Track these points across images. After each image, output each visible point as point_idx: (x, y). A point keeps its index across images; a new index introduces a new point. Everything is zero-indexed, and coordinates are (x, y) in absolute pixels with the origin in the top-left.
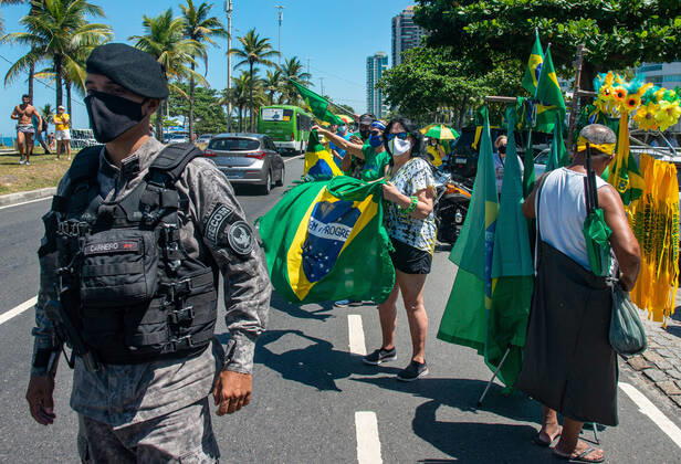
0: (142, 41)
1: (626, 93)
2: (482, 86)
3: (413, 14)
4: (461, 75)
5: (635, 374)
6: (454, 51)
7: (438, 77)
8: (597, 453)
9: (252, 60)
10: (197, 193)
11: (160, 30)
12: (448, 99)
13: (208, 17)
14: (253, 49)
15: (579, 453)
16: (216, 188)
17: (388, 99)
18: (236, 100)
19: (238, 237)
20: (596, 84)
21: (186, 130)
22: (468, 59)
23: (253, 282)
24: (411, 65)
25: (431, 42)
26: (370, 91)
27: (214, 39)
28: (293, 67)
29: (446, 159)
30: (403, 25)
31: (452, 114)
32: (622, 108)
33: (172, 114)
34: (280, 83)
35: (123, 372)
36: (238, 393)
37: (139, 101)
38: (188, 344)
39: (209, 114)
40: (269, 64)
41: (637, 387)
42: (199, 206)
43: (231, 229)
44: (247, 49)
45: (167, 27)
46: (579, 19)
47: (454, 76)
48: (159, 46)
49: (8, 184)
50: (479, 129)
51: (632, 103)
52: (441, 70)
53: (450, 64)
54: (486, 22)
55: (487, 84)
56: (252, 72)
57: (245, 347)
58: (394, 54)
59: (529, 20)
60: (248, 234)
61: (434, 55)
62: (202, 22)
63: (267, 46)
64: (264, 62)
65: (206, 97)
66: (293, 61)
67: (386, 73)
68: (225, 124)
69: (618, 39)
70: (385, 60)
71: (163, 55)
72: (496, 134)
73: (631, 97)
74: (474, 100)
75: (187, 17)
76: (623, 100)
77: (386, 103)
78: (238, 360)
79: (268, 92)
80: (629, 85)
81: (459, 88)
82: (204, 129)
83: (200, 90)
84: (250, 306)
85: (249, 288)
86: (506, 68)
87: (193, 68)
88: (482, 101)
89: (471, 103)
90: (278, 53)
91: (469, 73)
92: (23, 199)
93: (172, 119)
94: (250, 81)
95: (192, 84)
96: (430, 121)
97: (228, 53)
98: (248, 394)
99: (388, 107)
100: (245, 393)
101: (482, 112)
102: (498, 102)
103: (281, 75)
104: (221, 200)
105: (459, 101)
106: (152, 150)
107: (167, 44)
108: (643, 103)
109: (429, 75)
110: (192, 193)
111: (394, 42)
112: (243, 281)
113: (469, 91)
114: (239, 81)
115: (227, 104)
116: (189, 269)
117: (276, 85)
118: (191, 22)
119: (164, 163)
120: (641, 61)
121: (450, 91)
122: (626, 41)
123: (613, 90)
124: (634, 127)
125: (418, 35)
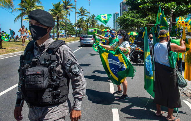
0: (52, 10)
1: (185, 22)
2: (145, 21)
3: (126, 2)
4: (139, 18)
5: (188, 98)
6: (137, 11)
7: (132, 19)
8: (178, 119)
9: (82, 15)
10: (62, 56)
11: (57, 7)
12: (135, 25)
13: (70, 4)
14: (82, 12)
15: (173, 119)
16: (68, 54)
17: (119, 25)
18: (78, 26)
19: (75, 69)
20: (176, 20)
21: (64, 34)
22: (141, 14)
23: (80, 83)
24: (125, 16)
25: (131, 9)
26: (114, 23)
27: (72, 9)
28: (93, 17)
29: (135, 41)
30: (123, 5)
31: (137, 29)
32: (184, 26)
33: (61, 30)
34: (90, 21)
35: (39, 109)
36: (77, 117)
37: (46, 28)
38: (59, 101)
39: (71, 30)
40: (87, 16)
41: (189, 102)
42: (63, 60)
43: (73, 67)
44: (81, 12)
45: (59, 6)
46: (171, 2)
47: (137, 18)
48: (57, 12)
49: (16, 49)
50: (144, 33)
51: (186, 25)
52: (133, 17)
53: (136, 15)
54: (145, 4)
55: (146, 20)
56: (82, 18)
57: (78, 103)
58: (121, 13)
59: (157, 3)
60: (79, 68)
61: (131, 13)
62: (68, 5)
63: (86, 11)
64: (85, 15)
65: (70, 25)
66: (93, 15)
67: (118, 18)
68: (75, 32)
69: (182, 8)
70: (118, 14)
71: (58, 14)
72: (149, 34)
73: (186, 23)
74: (142, 25)
75: (64, 4)
76: (184, 24)
77: (118, 26)
78: (76, 107)
79: (87, 24)
80: (185, 20)
81: (138, 22)
82: (70, 34)
83: (68, 23)
84: (80, 90)
85: (79, 85)
86: (151, 16)
87: (66, 17)
88: (145, 25)
89: (142, 26)
90: (89, 13)
91: (141, 17)
92: (21, 53)
93: (61, 31)
94: (81, 21)
95: (66, 22)
96: (130, 31)
97: (76, 13)
98: (80, 116)
99: (119, 27)
100: (79, 116)
101: (145, 28)
102: (149, 25)
103: (90, 19)
104: (70, 58)
105: (138, 25)
106: (49, 42)
107: (59, 11)
108: (189, 25)
109: (130, 18)
110: (60, 56)
111: (121, 9)
112: (77, 82)
113: (141, 22)
114: (79, 21)
115: (76, 27)
116: (59, 79)
117: (88, 22)
118: (66, 5)
119: (52, 47)
120: (189, 13)
121: (136, 23)
122: (185, 8)
123: (181, 22)
124: (187, 31)
125: (127, 7)
